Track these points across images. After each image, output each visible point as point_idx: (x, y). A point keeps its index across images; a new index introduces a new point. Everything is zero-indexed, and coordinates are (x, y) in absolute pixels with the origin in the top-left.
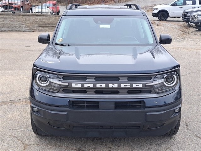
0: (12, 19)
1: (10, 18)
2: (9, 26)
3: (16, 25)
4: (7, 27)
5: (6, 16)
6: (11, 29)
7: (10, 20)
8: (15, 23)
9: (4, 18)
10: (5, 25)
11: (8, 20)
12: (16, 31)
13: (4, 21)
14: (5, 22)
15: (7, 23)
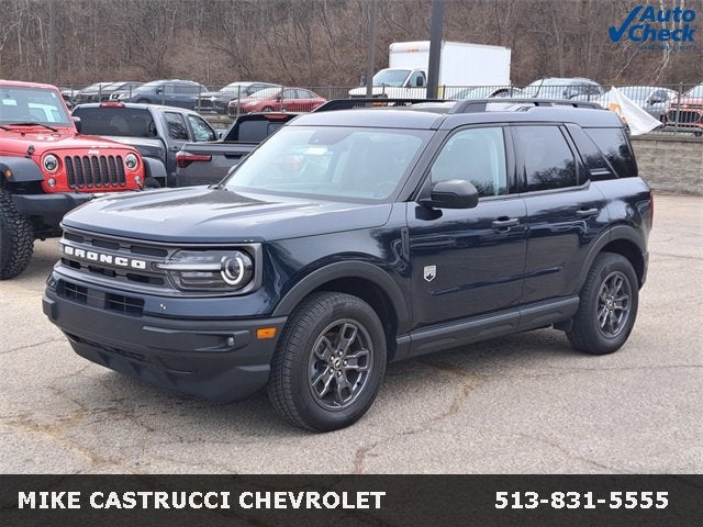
0: (679, 156)
1: (674, 151)
2: (668, 175)
3: (688, 175)
4: (661, 181)
5: (661, 146)
6: (671, 187)
7: (672, 159)
8: (687, 169)
9: (657, 152)
10: (655, 173)
11: (668, 156)
12: (687, 193)
13: (653, 160)
14: (657, 163)
15: (662, 168)
